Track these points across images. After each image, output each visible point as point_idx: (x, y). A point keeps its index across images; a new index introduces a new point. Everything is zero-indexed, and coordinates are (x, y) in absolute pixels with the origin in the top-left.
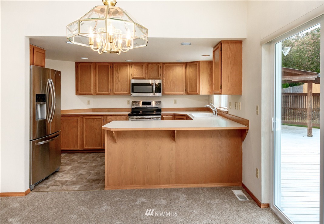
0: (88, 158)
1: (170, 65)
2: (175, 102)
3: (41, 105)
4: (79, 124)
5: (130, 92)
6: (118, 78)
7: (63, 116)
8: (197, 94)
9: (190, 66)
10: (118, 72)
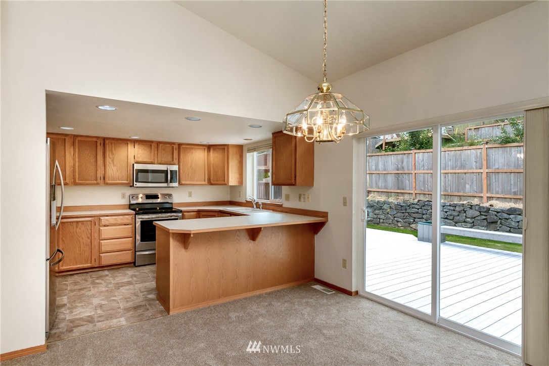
1: (187, 147)
2: (190, 195)
5: (132, 181)
6: (113, 161)
8: (225, 184)
9: (214, 149)
10: (112, 152)
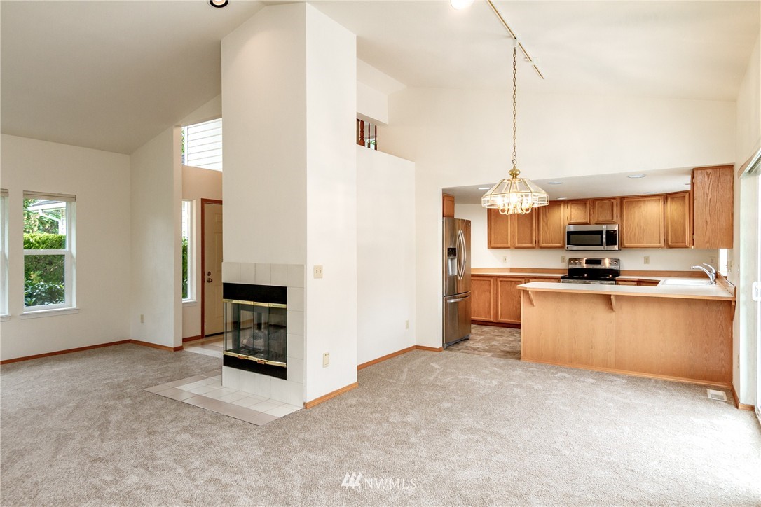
0: (503, 332)
2: (647, 260)
3: (452, 260)
4: (492, 287)
5: (564, 244)
6: (547, 224)
7: (473, 276)
9: (672, 199)
